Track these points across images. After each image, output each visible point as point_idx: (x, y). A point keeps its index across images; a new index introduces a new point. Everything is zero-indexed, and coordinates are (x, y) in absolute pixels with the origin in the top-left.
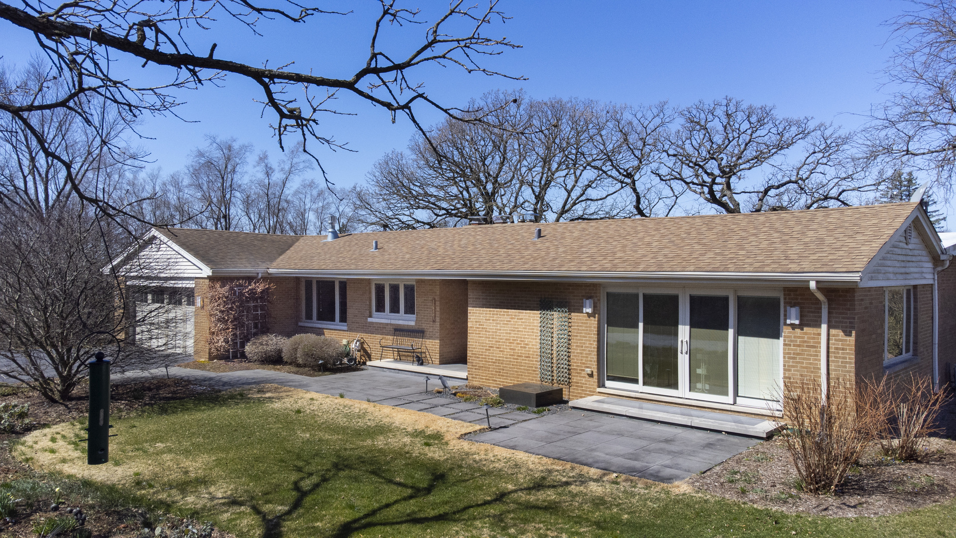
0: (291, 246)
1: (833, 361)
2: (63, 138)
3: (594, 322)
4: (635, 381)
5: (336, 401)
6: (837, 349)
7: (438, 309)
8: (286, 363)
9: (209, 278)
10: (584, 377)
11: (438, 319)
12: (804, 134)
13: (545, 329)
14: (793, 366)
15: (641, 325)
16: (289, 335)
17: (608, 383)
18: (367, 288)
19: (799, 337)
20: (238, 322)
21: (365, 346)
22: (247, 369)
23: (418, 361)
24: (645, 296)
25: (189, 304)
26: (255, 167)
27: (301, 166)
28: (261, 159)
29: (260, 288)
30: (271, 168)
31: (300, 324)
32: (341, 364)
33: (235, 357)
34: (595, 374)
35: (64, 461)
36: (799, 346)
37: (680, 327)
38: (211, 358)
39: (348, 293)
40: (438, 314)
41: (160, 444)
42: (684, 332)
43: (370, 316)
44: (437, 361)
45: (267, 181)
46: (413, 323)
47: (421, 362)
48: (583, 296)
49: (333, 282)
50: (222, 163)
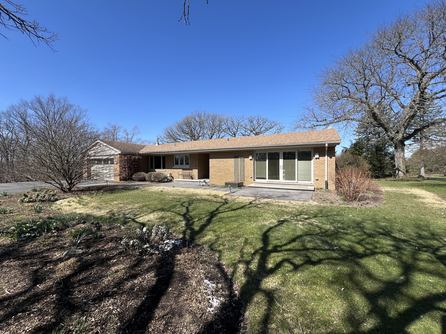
0: (144, 147)
1: (329, 168)
2: (62, 119)
3: (252, 162)
4: (265, 179)
5: (172, 188)
6: (330, 164)
7: (197, 162)
8: (147, 181)
9: (119, 154)
10: (249, 178)
11: (197, 166)
12: (276, 125)
13: (236, 165)
14: (317, 170)
15: (267, 160)
16: (147, 173)
17: (256, 180)
18: (172, 158)
19: (318, 162)
20: (129, 168)
21: (172, 175)
22: (134, 183)
23: (191, 178)
24: (268, 153)
25: (111, 164)
26: (123, 133)
27: (137, 133)
28: (124, 131)
29: (137, 157)
30: (128, 133)
31: (149, 170)
32: (165, 181)
33: (128, 179)
34: (253, 177)
35: (76, 208)
36: (318, 164)
37: (280, 160)
38: (120, 180)
39: (166, 159)
40: (197, 164)
41: (115, 202)
42: (281, 161)
43: (174, 166)
44: (197, 178)
45: (127, 137)
46: (189, 167)
47: (192, 178)
48: (249, 154)
49: (161, 156)
50: (113, 131)
